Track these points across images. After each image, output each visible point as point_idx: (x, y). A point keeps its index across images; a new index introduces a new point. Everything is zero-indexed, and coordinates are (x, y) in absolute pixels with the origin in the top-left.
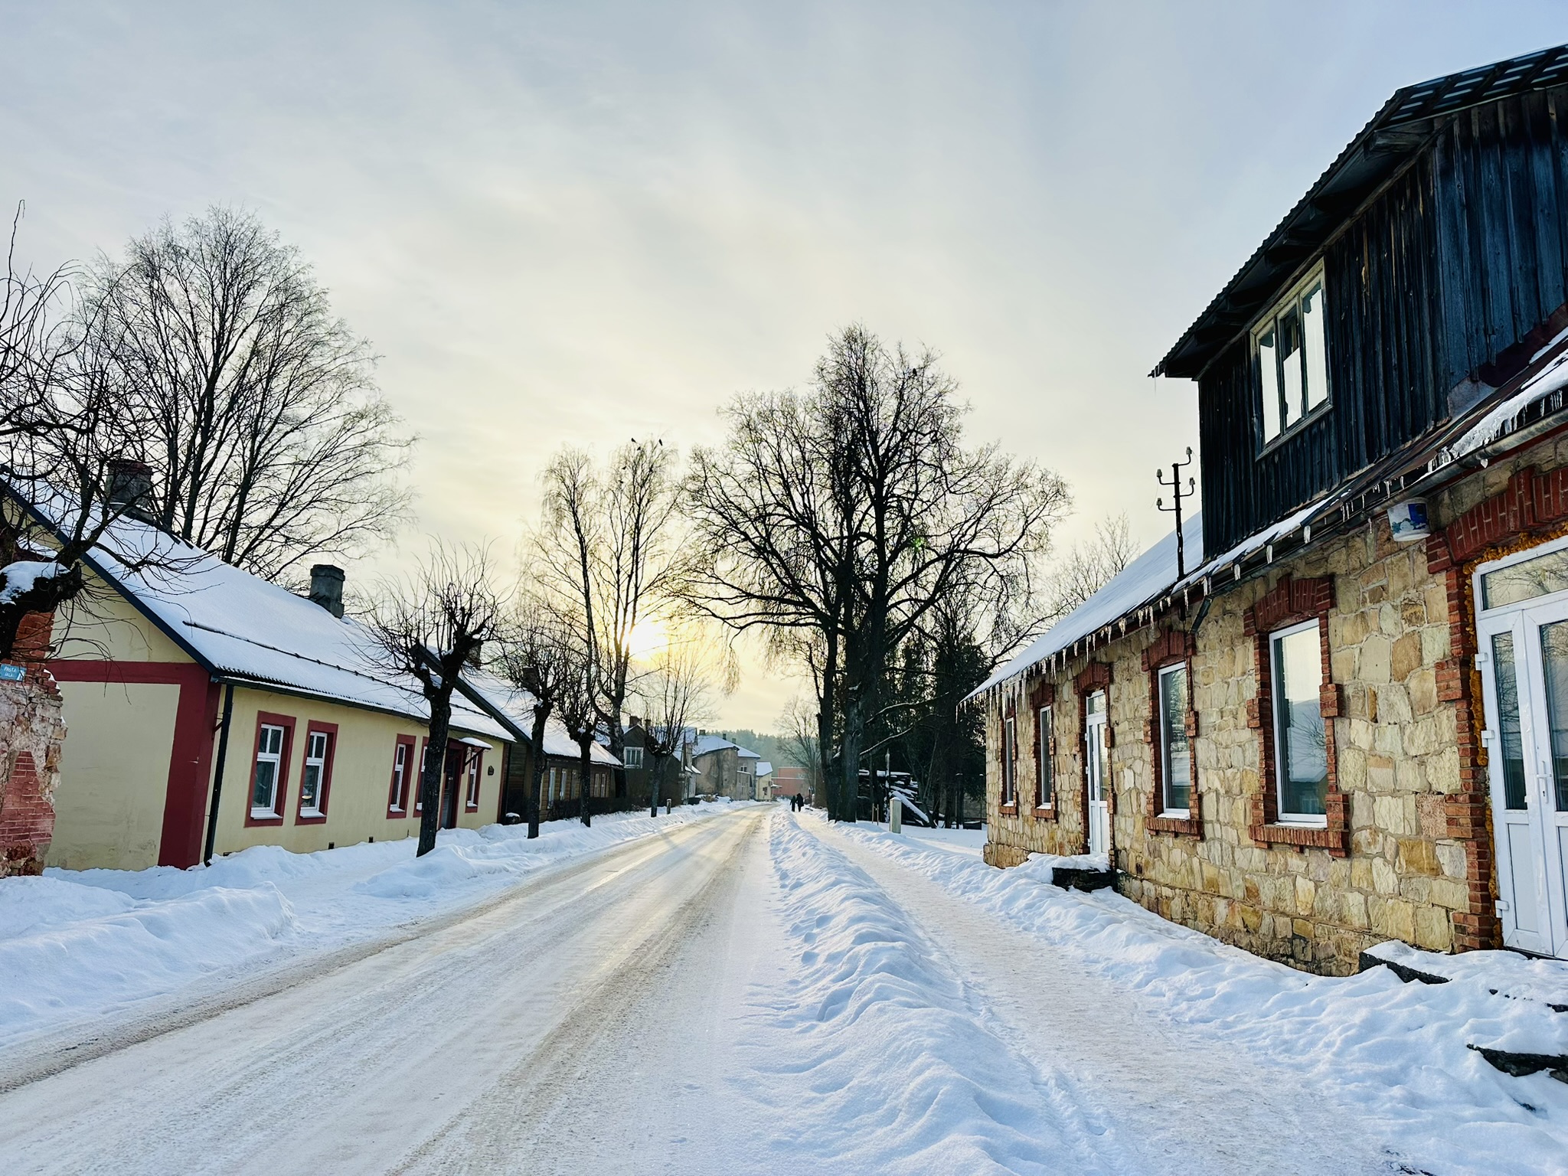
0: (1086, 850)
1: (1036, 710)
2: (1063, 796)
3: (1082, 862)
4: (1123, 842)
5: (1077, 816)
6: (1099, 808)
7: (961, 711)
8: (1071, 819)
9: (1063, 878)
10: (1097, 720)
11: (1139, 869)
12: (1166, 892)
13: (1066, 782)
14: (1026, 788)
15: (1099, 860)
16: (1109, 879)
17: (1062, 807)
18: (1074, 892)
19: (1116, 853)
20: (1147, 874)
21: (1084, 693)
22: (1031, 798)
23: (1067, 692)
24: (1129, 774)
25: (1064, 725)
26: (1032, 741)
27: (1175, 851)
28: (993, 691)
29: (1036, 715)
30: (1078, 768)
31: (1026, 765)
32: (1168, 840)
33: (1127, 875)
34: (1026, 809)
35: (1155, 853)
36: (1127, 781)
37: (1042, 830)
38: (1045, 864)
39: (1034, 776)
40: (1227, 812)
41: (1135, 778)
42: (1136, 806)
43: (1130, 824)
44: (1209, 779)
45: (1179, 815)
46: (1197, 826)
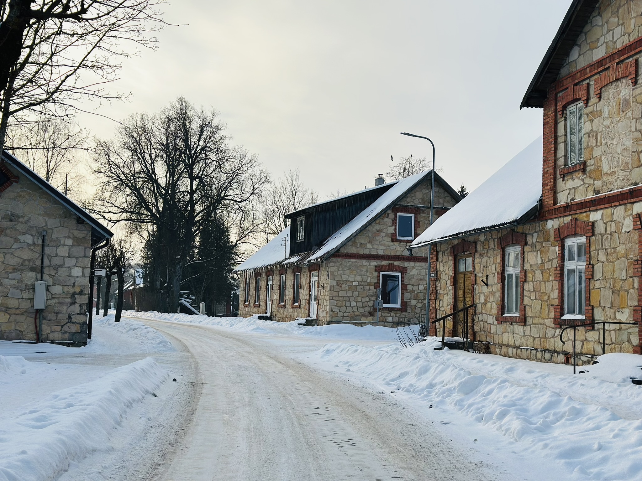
0: (266, 313)
2: (262, 301)
3: (265, 315)
4: (273, 310)
5: (265, 305)
6: (269, 303)
8: (263, 306)
9: (260, 318)
10: (270, 283)
11: (276, 315)
12: (279, 318)
13: (262, 297)
14: (252, 299)
15: (268, 314)
16: (270, 318)
17: (261, 303)
19: (272, 312)
20: (277, 316)
21: (268, 276)
22: (253, 301)
23: (264, 275)
24: (275, 296)
25: (263, 283)
26: (254, 286)
27: (281, 311)
29: (256, 279)
30: (265, 294)
31: (252, 293)
32: (281, 309)
33: (273, 317)
34: (252, 305)
35: (279, 312)
36: (275, 297)
37: (256, 310)
38: (256, 315)
39: (254, 295)
40: (289, 303)
41: (276, 296)
42: (276, 302)
43: (275, 306)
44: (287, 297)
45: (283, 304)
46: (285, 305)
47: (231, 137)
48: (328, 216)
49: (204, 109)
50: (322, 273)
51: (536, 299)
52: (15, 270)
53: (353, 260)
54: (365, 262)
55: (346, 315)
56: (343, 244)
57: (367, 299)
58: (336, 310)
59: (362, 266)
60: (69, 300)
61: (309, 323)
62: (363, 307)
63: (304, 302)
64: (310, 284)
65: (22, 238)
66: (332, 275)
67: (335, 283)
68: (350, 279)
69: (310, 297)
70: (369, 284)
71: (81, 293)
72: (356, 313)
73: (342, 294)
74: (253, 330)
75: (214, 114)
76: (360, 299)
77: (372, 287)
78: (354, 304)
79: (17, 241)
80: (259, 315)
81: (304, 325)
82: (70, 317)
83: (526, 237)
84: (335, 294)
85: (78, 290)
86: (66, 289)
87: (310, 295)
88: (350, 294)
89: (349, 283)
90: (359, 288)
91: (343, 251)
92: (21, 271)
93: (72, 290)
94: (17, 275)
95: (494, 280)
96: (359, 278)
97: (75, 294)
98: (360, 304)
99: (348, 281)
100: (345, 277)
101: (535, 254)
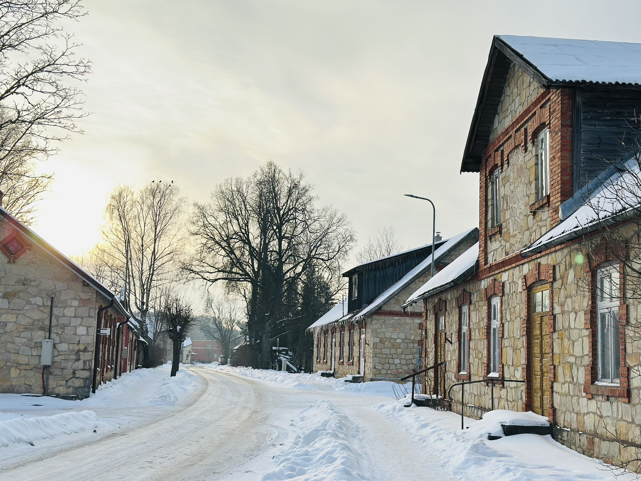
0: (331, 370)
1: (325, 335)
2: (328, 357)
3: (328, 372)
4: (336, 367)
5: (330, 362)
6: (333, 360)
7: (307, 332)
8: (329, 364)
9: (323, 375)
10: (334, 340)
11: (337, 372)
12: (339, 375)
13: (329, 354)
14: (322, 355)
15: (332, 372)
16: (332, 375)
17: (328, 360)
18: (325, 378)
19: (334, 370)
21: (333, 334)
22: (323, 358)
23: (330, 332)
25: (329, 340)
26: (324, 343)
27: (341, 368)
28: (314, 328)
30: (331, 351)
31: (322, 349)
32: (340, 366)
33: (335, 374)
34: (321, 361)
35: (339, 368)
37: (324, 366)
38: (320, 372)
39: (324, 352)
40: (346, 359)
41: (338, 354)
42: (337, 359)
43: (336, 363)
44: (345, 355)
45: (341, 361)
46: (343, 362)
47: (318, 198)
48: (378, 274)
49: (291, 171)
50: (368, 330)
51: (475, 357)
52: (26, 329)
53: (396, 318)
54: (408, 320)
55: (389, 372)
56: (385, 302)
57: (411, 357)
58: (379, 367)
59: (406, 324)
60: (73, 357)
61: (355, 380)
62: (407, 364)
63: (356, 359)
64: (360, 341)
65: (33, 300)
66: (375, 333)
67: (378, 340)
68: (394, 337)
69: (360, 354)
70: (413, 342)
71: (85, 350)
72: (400, 371)
73: (384, 351)
74: (295, 386)
75: (301, 176)
76: (403, 356)
77: (416, 345)
78: (397, 361)
79: (28, 302)
80: (322, 372)
81: (351, 381)
82: (74, 373)
83: (470, 296)
84: (378, 351)
85: (82, 347)
86: (71, 347)
87: (360, 352)
88: (393, 351)
89: (392, 341)
90: (402, 345)
91: (385, 308)
92: (32, 330)
93: (76, 348)
94: (27, 334)
95: (454, 339)
96: (402, 336)
97: (79, 351)
98: (404, 362)
99: (391, 338)
100: (388, 335)
101: (475, 312)
